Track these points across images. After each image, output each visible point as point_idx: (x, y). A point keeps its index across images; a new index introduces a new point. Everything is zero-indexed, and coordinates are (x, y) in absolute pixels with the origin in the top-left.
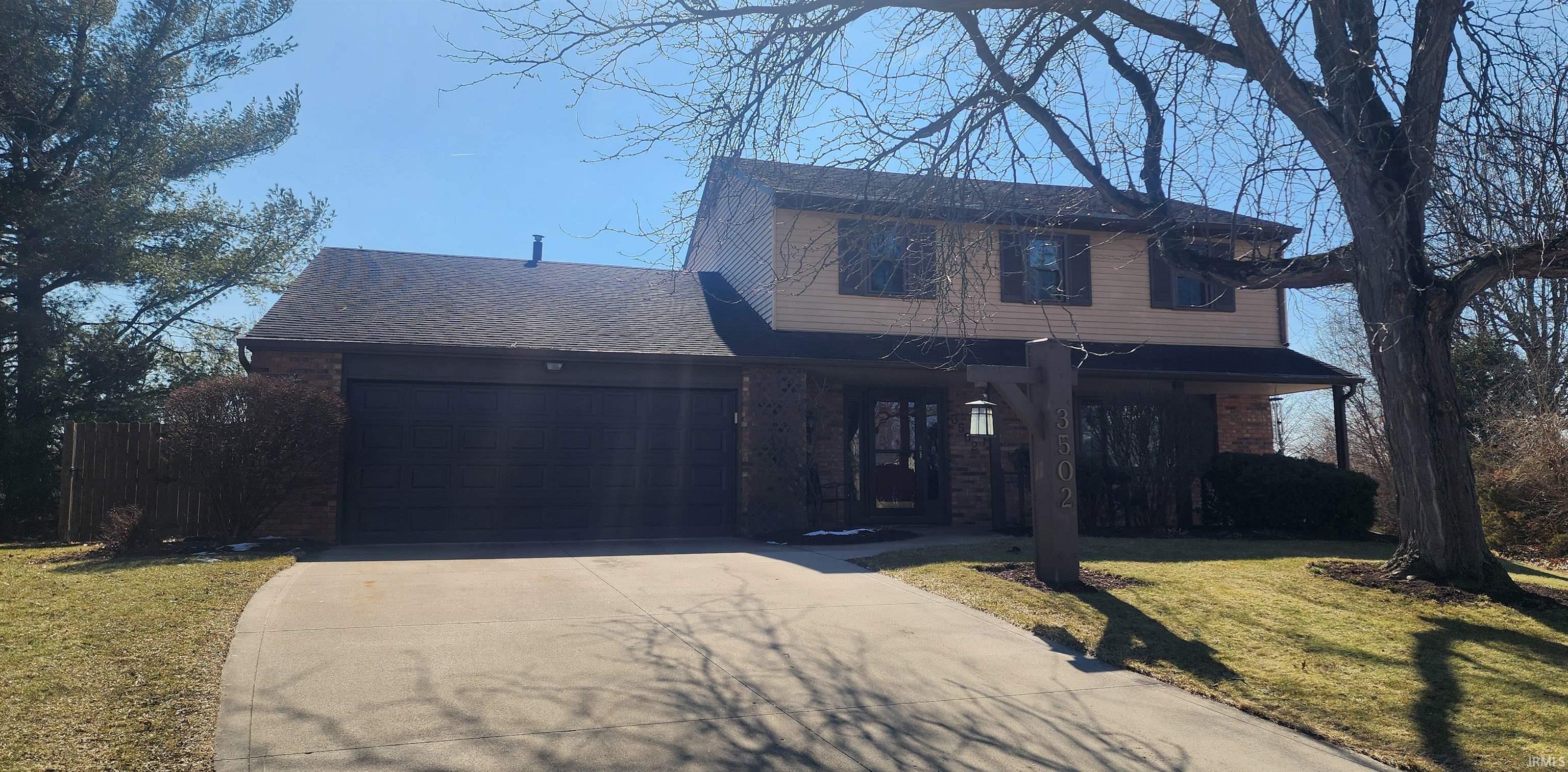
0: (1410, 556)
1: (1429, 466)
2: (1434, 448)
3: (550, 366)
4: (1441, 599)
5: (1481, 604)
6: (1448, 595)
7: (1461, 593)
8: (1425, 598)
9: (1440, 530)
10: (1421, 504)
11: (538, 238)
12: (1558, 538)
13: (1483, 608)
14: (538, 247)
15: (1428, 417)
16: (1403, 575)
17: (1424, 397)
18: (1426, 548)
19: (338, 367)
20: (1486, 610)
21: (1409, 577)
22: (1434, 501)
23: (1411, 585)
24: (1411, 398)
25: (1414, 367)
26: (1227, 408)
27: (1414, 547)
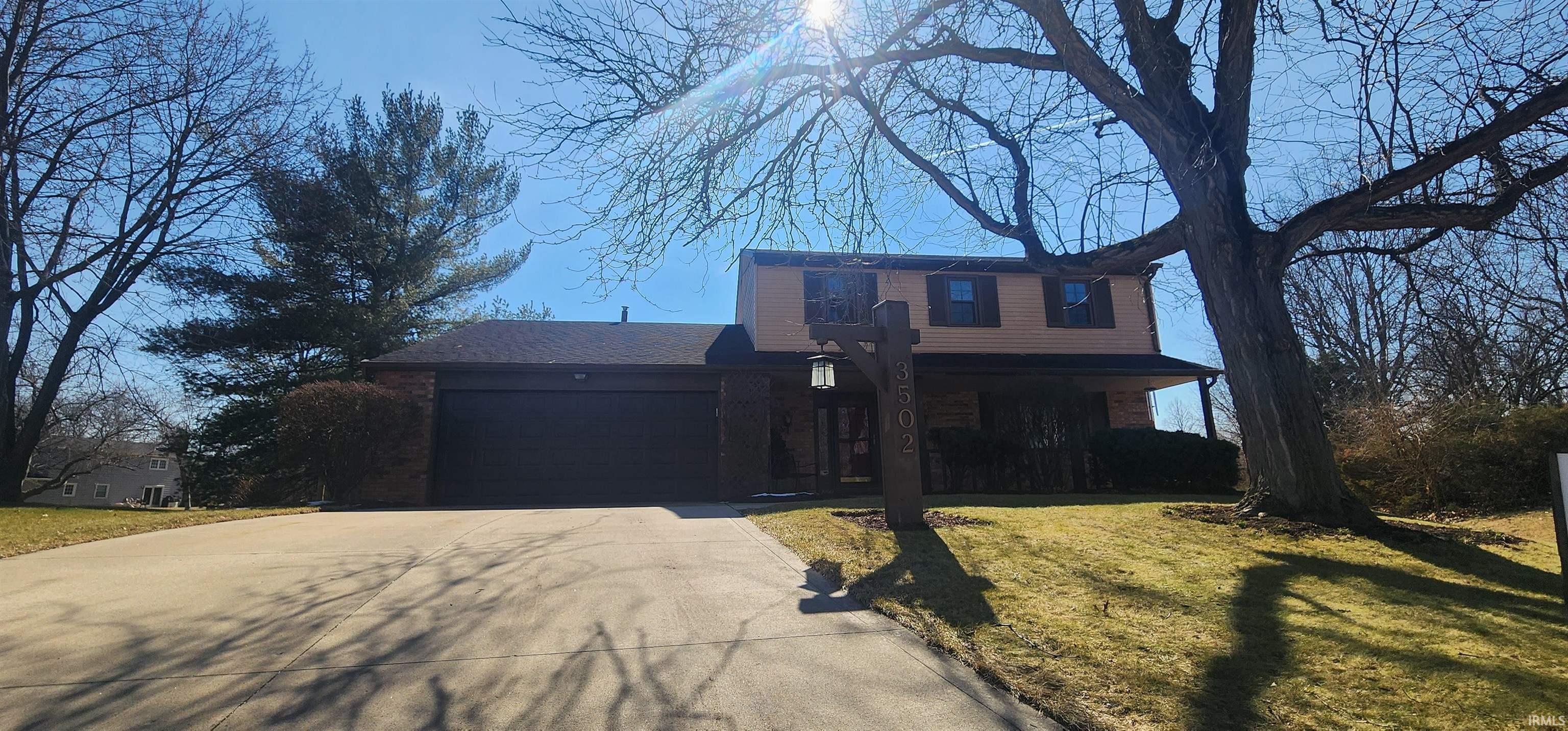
0: (1261, 494)
1: (1272, 403)
2: (1276, 385)
3: (577, 377)
4: (1294, 535)
5: (1342, 538)
6: (1304, 529)
7: (1318, 527)
8: (1277, 532)
9: (1290, 466)
10: (1267, 442)
11: (625, 309)
12: (1407, 500)
13: (1345, 541)
14: (625, 314)
15: (1266, 356)
16: (1254, 512)
17: (1260, 338)
18: (1276, 485)
19: (433, 381)
20: (1349, 544)
21: (1261, 514)
22: (1281, 436)
23: (1263, 521)
24: (1247, 339)
25: (1247, 310)
26: (1116, 402)
27: (1263, 485)
